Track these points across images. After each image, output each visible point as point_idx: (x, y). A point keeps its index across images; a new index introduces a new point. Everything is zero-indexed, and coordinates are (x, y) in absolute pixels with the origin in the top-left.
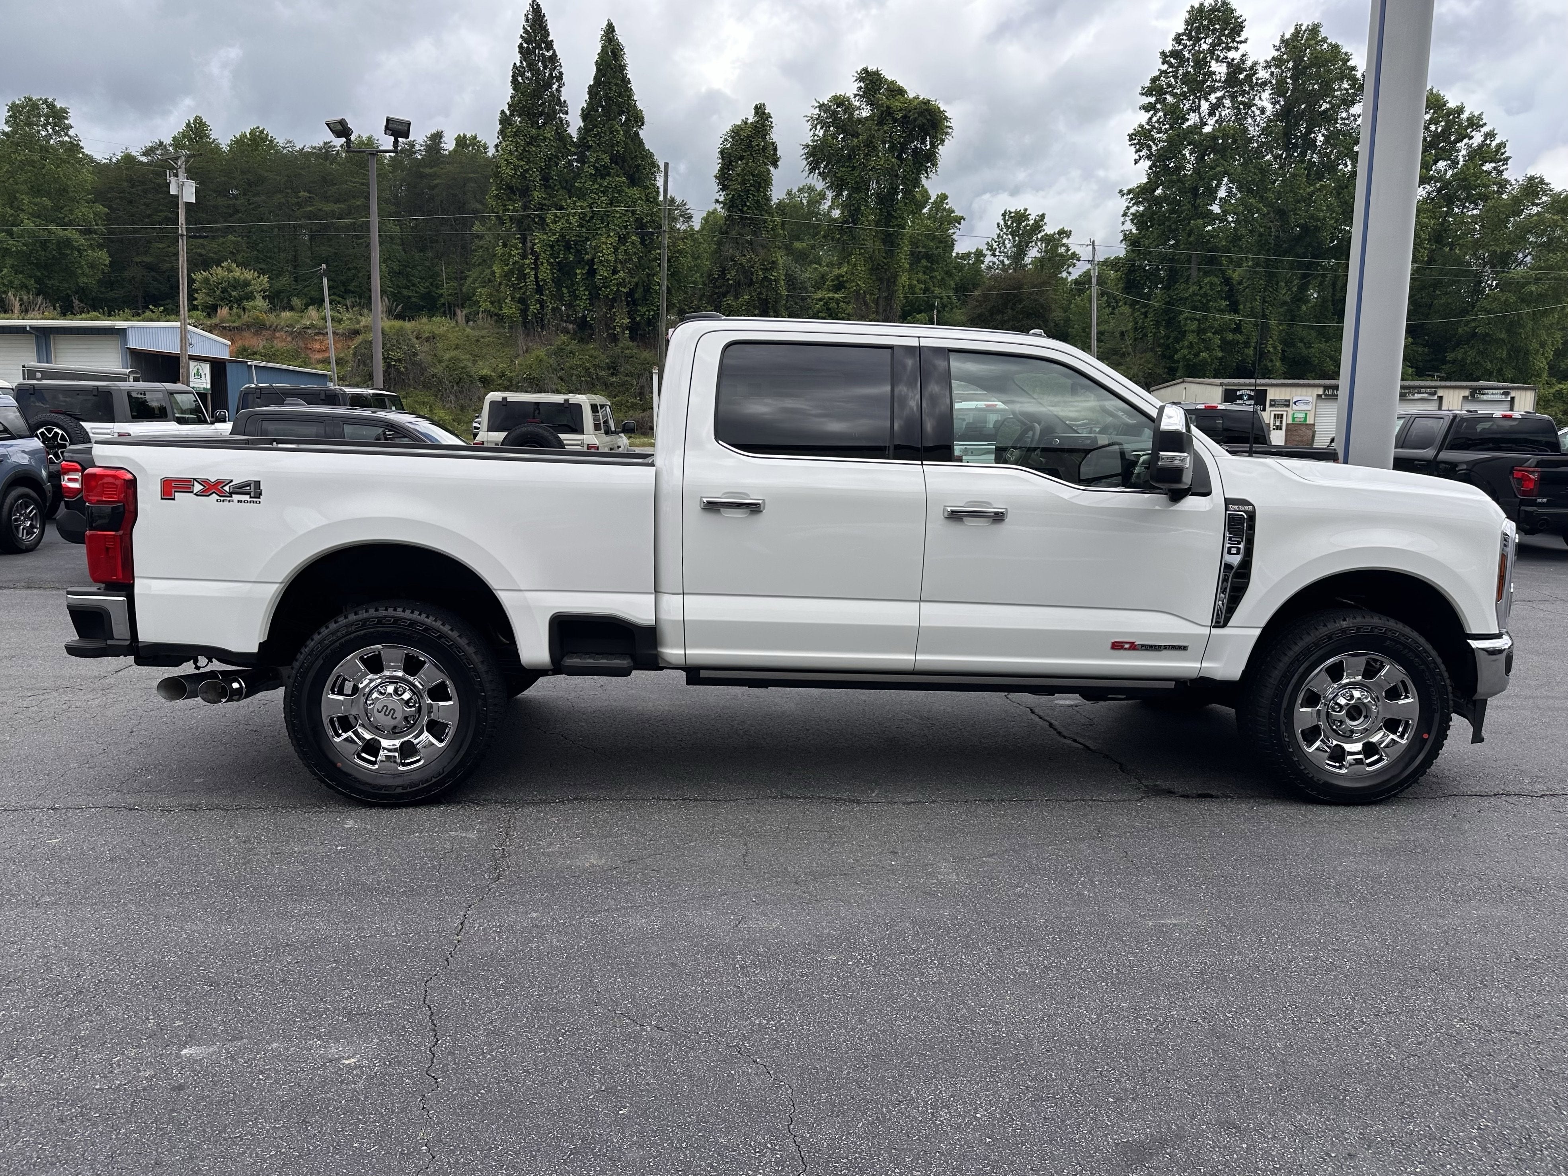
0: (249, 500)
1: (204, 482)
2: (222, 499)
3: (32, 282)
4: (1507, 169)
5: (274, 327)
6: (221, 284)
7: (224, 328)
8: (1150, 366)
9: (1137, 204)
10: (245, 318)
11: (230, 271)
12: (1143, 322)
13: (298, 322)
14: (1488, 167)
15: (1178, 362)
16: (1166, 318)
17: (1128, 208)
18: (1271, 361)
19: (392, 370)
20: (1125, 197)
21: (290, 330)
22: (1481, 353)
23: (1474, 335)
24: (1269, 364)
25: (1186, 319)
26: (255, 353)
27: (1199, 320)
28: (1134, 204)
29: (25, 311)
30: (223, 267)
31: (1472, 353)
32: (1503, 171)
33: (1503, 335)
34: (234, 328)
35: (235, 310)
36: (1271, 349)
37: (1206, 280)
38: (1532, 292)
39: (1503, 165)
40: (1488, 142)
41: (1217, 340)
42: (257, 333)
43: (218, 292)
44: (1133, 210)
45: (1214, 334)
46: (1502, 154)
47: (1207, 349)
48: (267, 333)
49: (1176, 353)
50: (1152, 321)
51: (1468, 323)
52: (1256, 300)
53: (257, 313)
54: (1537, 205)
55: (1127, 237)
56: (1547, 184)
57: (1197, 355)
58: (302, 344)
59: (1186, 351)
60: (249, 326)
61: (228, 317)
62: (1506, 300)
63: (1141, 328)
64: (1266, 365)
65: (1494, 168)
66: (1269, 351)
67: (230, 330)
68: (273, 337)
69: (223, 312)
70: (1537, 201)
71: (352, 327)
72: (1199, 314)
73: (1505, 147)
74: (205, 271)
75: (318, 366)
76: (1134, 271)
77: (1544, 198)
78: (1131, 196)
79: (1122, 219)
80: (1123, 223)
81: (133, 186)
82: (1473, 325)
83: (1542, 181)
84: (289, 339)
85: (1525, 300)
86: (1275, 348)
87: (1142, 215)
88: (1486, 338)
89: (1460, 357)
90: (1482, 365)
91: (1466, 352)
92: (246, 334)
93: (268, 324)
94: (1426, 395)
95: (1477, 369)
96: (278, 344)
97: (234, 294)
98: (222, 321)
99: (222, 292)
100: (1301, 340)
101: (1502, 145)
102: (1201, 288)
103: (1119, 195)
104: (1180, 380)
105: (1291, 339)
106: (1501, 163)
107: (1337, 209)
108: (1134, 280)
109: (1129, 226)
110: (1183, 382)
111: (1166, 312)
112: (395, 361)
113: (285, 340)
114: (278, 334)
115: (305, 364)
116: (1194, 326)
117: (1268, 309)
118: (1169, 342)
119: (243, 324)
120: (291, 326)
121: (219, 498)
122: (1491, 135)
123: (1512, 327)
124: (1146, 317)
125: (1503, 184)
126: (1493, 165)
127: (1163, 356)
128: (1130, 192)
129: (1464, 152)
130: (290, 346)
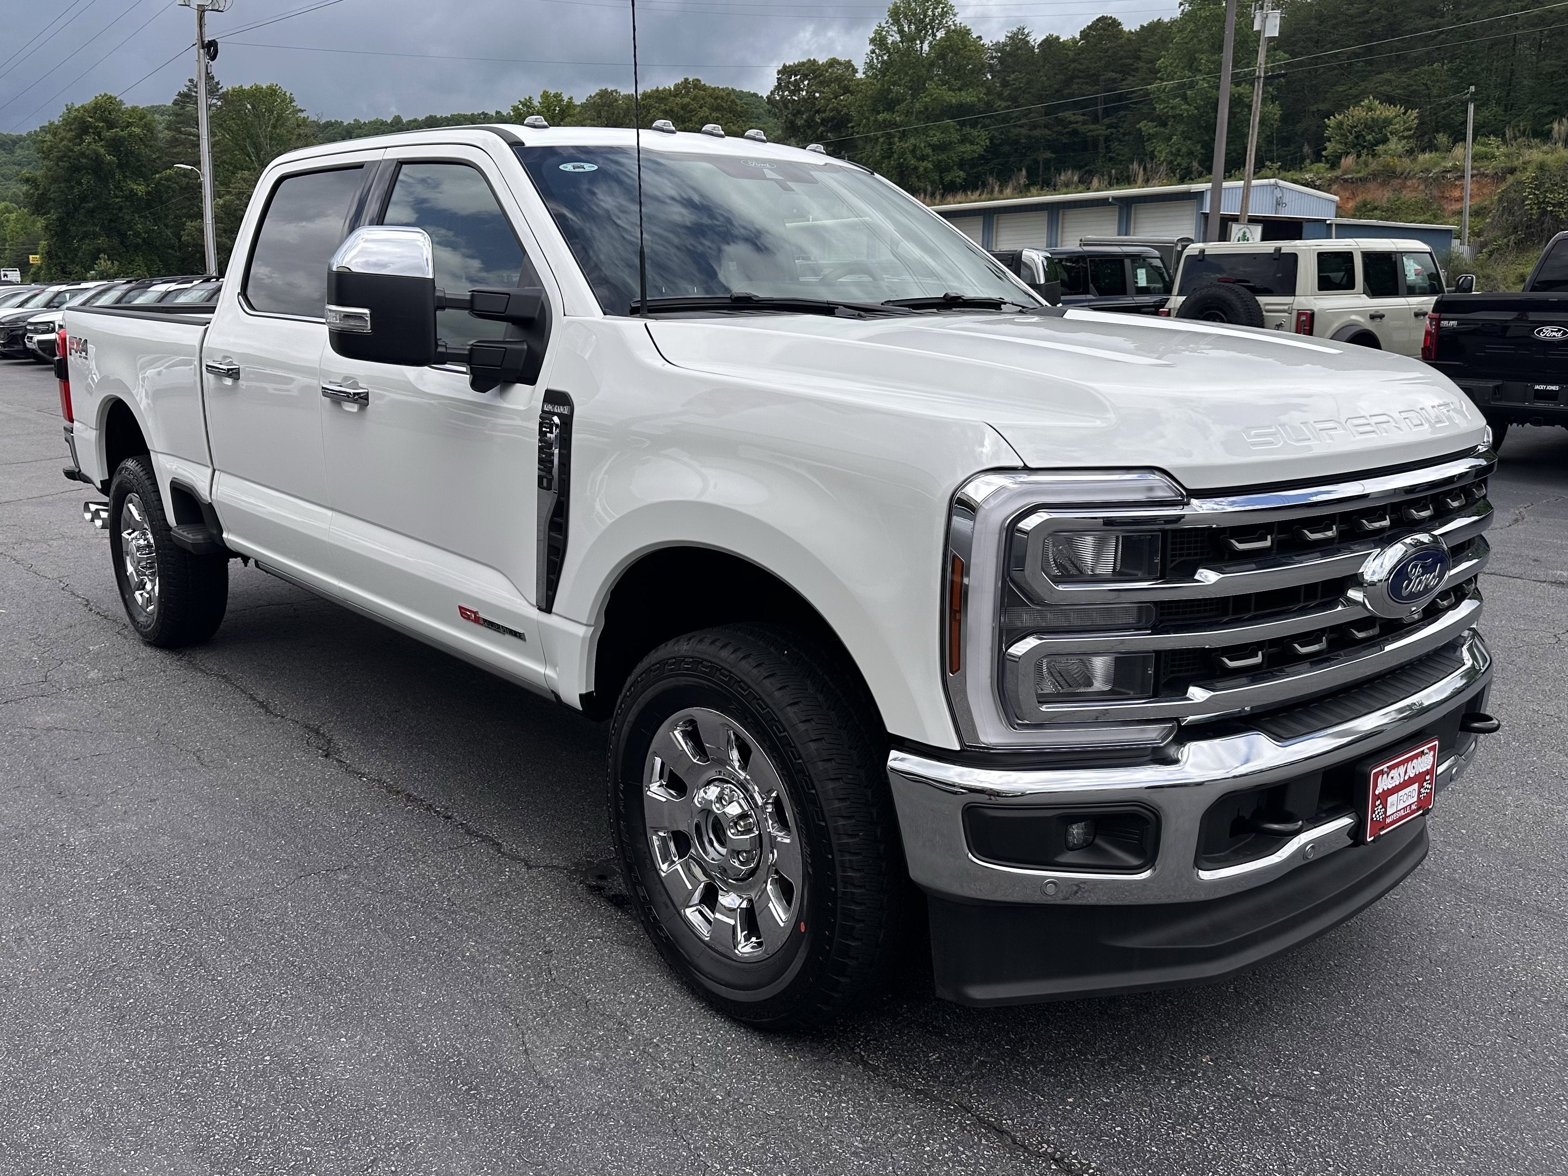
3: (1199, 147)
5: (1405, 174)
6: (1355, 127)
7: (1346, 180)
10: (1374, 165)
11: (1370, 109)
13: (1436, 164)
19: (1548, 219)
21: (1424, 175)
26: (1376, 208)
29: (1147, 182)
30: (1362, 107)
34: (1357, 179)
35: (1363, 158)
42: (1384, 184)
43: (1351, 137)
48: (1396, 182)
53: (1389, 159)
58: (1436, 193)
60: (1375, 176)
61: (1354, 167)
67: (1352, 182)
68: (1403, 186)
69: (1348, 162)
71: (1509, 165)
74: (1340, 115)
75: (1451, 220)
81: (1321, 23)
84: (1422, 187)
92: (1372, 186)
93: (1399, 170)
96: (1408, 195)
97: (1369, 137)
98: (1345, 172)
99: (1357, 137)
112: (1554, 206)
113: (1416, 190)
114: (1409, 183)
115: (1435, 218)
119: (1369, 174)
120: (1428, 170)
130: (1422, 196)
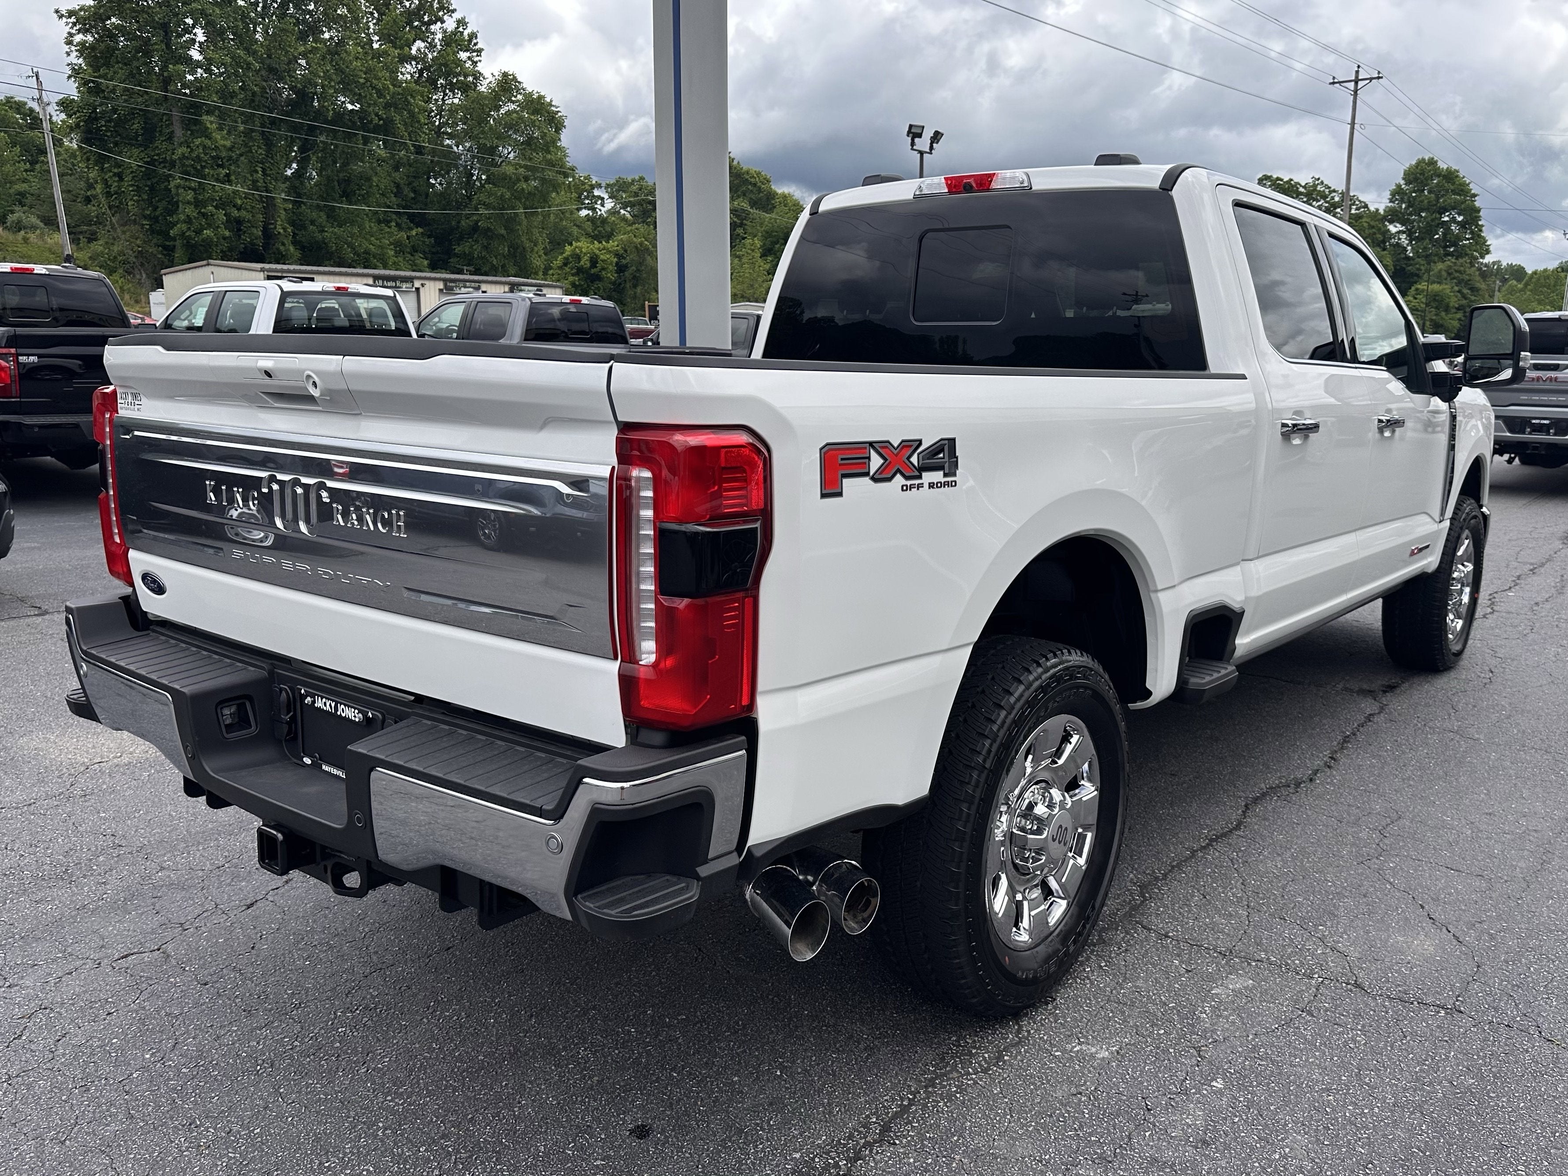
0: (943, 480)
1: (881, 447)
2: (909, 483)
4: (480, 61)
8: (138, 242)
9: (84, 31)
12: (119, 187)
14: (463, 55)
15: (174, 239)
16: (149, 183)
17: (71, 35)
18: (283, 244)
20: (64, 19)
22: (486, 248)
23: (475, 228)
24: (282, 248)
25: (178, 187)
27: (194, 190)
28: (79, 31)
31: (477, 248)
32: (476, 63)
33: (503, 232)
36: (281, 231)
37: (198, 141)
38: (523, 189)
39: (477, 56)
40: (461, 29)
41: (221, 216)
44: (79, 38)
45: (216, 207)
46: (475, 44)
47: (209, 226)
49: (172, 228)
50: (132, 185)
51: (468, 217)
52: (257, 172)
54: (513, 102)
55: (76, 72)
56: (519, 83)
57: (199, 232)
59: (184, 227)
62: (502, 195)
63: (116, 193)
64: (278, 249)
65: (469, 58)
66: (279, 233)
70: (513, 99)
72: (195, 181)
73: (476, 38)
76: (96, 119)
77: (520, 97)
78: (73, 19)
79: (66, 48)
80: (68, 54)
82: (475, 218)
83: (515, 79)
85: (519, 195)
86: (285, 229)
87: (92, 47)
88: (488, 233)
89: (467, 250)
90: (488, 261)
91: (471, 247)
94: (471, 290)
95: (484, 263)
100: (312, 222)
101: (473, 36)
102: (192, 150)
103: (55, 15)
104: (204, 262)
105: (301, 220)
106: (475, 54)
107: (334, 77)
108: (98, 129)
109: (75, 59)
110: (208, 264)
111: (148, 175)
116: (190, 196)
117: (271, 183)
118: (157, 213)
121: (904, 482)
122: (461, 22)
123: (510, 223)
124: (121, 179)
125: (477, 76)
126: (468, 54)
127: (152, 231)
128: (71, 13)
129: (439, 36)
